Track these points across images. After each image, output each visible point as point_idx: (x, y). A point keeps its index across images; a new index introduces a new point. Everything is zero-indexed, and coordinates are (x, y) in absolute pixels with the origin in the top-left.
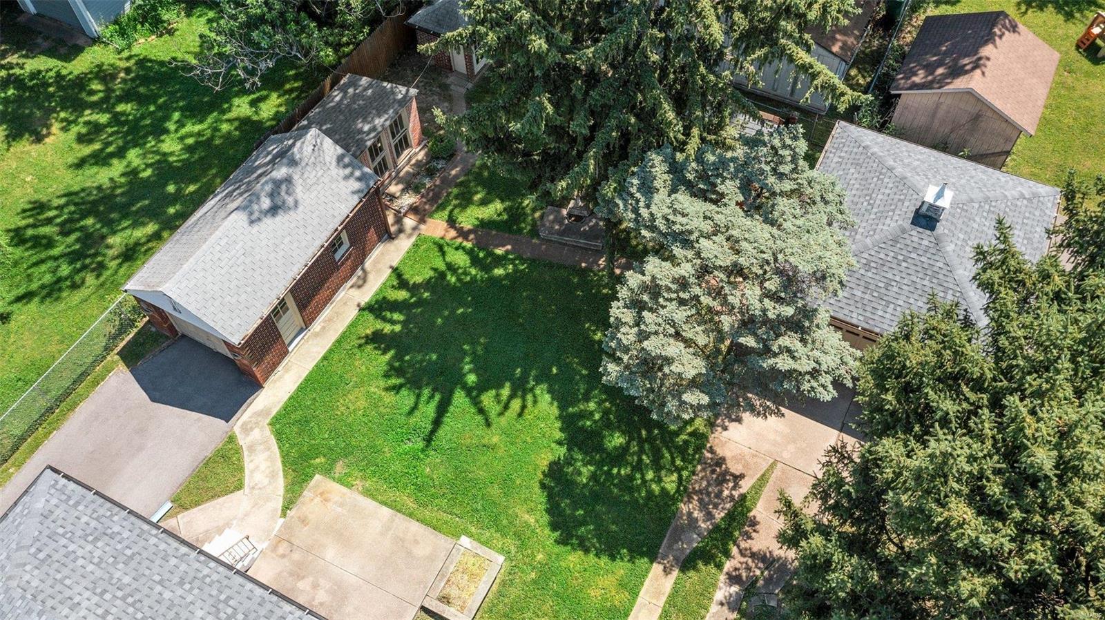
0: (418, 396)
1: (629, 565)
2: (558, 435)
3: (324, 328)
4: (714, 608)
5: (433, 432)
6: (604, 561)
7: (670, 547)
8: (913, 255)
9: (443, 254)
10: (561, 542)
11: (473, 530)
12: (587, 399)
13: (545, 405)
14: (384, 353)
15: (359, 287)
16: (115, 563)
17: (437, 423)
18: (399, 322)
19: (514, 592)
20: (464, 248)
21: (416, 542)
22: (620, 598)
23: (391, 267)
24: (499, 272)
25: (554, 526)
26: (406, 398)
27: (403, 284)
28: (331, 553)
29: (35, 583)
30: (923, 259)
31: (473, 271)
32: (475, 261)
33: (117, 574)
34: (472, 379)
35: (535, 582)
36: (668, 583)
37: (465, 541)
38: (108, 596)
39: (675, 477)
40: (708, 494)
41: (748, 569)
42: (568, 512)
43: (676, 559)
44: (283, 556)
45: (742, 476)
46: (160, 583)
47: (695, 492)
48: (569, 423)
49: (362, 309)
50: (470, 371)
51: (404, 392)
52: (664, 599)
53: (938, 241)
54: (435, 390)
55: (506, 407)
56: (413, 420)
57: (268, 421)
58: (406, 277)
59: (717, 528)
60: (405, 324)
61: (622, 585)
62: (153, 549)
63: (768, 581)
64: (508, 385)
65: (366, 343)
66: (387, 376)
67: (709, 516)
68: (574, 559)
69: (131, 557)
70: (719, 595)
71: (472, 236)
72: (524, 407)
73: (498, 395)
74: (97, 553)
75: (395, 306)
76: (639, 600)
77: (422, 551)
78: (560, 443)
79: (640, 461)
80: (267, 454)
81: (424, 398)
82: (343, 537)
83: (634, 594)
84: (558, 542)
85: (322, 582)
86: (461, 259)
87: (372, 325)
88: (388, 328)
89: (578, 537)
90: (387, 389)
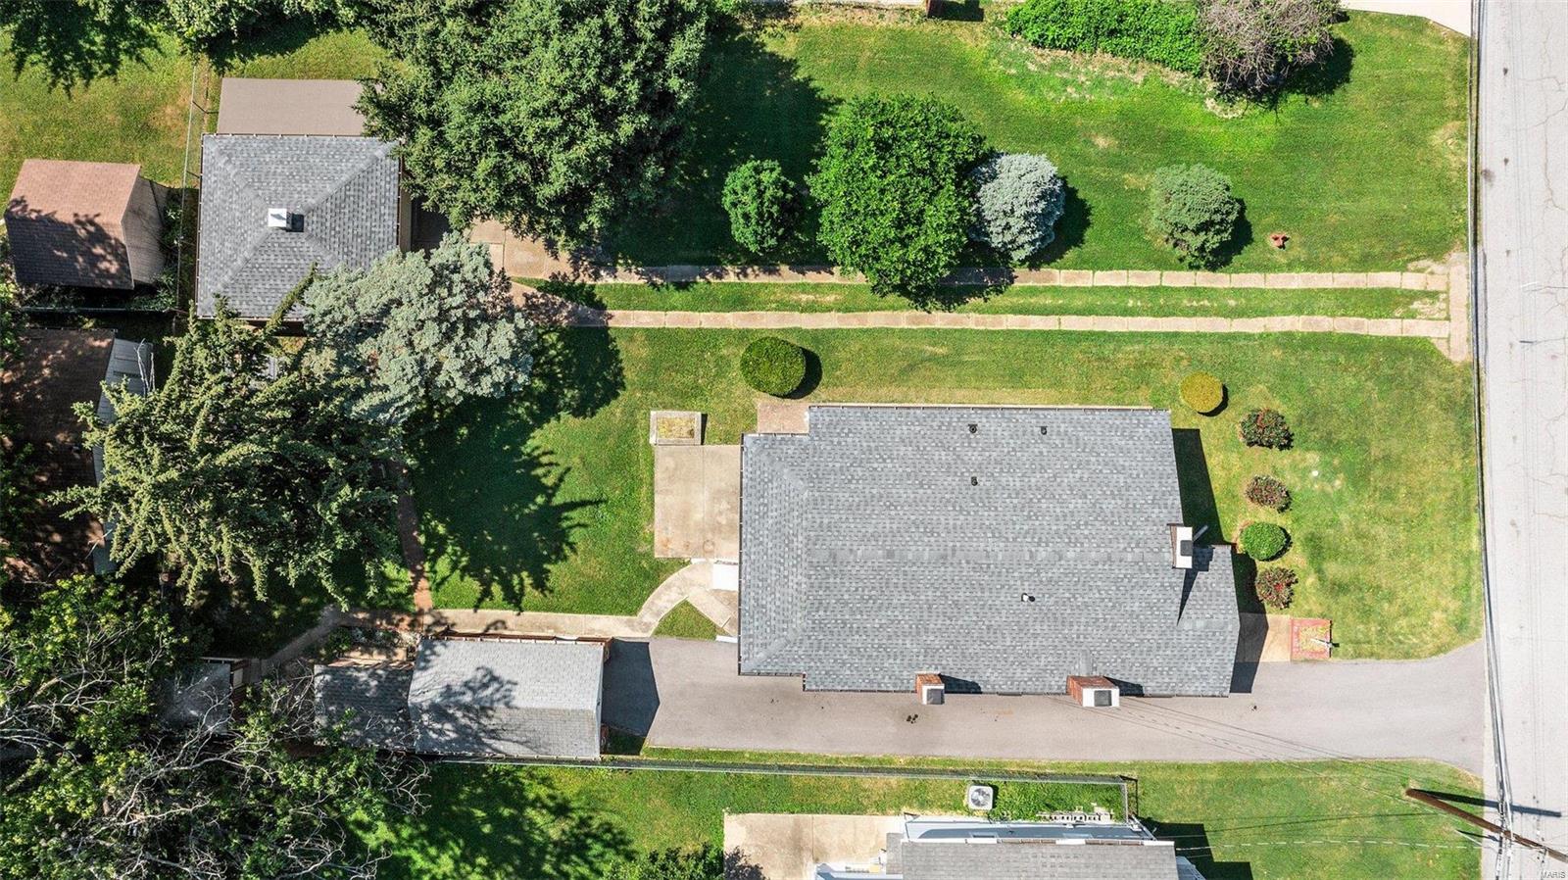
0: (571, 527)
1: (618, 340)
2: (553, 422)
3: (548, 628)
4: (620, 281)
5: (590, 503)
6: (621, 356)
7: (593, 321)
8: (328, 224)
9: (444, 579)
10: (623, 386)
11: (642, 441)
12: (518, 416)
13: (538, 440)
14: (549, 571)
15: (503, 623)
16: (769, 585)
17: (583, 504)
18: (519, 576)
19: (667, 399)
20: (432, 567)
21: (667, 469)
22: (639, 337)
23: (475, 611)
24: (441, 529)
25: (616, 395)
26: (576, 536)
27: (486, 593)
28: (698, 516)
29: (799, 615)
30: (328, 217)
31: (450, 549)
32: (440, 552)
33: (774, 578)
34: (540, 500)
35: (655, 390)
36: (617, 313)
37: (652, 440)
38: (786, 573)
39: (546, 337)
40: (547, 311)
41: (586, 269)
42: (602, 392)
43: (600, 315)
44: (713, 544)
45: (525, 295)
46: (766, 554)
47: (550, 320)
48: (540, 420)
49: (521, 610)
50: (535, 504)
51: (571, 539)
52: (627, 312)
53: (311, 210)
54: (560, 520)
55: (551, 464)
56: (588, 522)
57: (634, 618)
58: (478, 595)
59: (568, 298)
60: (518, 572)
61: (632, 339)
62: (753, 573)
63: (588, 255)
64: (533, 473)
65: (547, 589)
66: (566, 558)
67: (563, 305)
68: (629, 375)
69: (762, 580)
70: (611, 281)
71: (419, 567)
72: (545, 454)
73: (545, 476)
74: (769, 599)
75: (507, 587)
76: (635, 326)
77: (670, 463)
78: (558, 418)
79: (545, 363)
80: (656, 601)
81: (569, 523)
82: (685, 514)
83: (633, 330)
84: (625, 388)
85: (716, 511)
86: (443, 565)
87: (531, 594)
88: (528, 581)
89: (615, 378)
90: (574, 551)
